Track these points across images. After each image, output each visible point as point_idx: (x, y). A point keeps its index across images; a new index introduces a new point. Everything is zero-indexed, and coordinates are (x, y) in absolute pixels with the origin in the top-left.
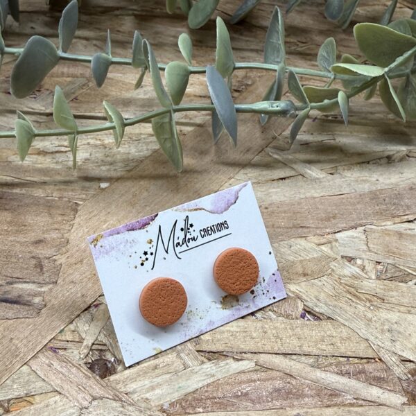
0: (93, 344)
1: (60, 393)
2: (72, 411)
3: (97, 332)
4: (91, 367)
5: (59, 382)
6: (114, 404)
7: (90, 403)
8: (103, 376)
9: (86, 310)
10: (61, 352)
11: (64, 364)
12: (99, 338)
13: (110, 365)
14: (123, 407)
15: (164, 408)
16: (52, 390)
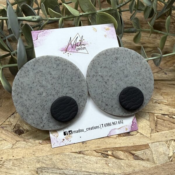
0: (16, 125)
1: (6, 140)
2: (10, 145)
3: (17, 121)
4: (16, 132)
5: (5, 137)
6: (24, 142)
7: (16, 143)
8: (19, 135)
9: (12, 114)
10: (5, 128)
11: (6, 132)
12: (18, 123)
13: (21, 131)
14: (27, 143)
15: (40, 142)
16: (3, 139)
